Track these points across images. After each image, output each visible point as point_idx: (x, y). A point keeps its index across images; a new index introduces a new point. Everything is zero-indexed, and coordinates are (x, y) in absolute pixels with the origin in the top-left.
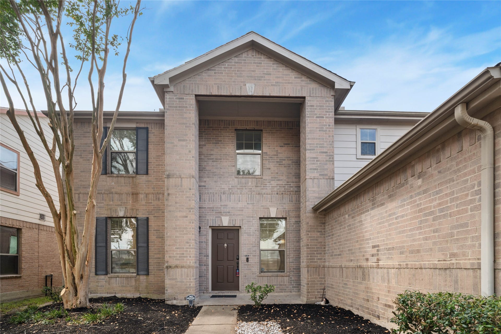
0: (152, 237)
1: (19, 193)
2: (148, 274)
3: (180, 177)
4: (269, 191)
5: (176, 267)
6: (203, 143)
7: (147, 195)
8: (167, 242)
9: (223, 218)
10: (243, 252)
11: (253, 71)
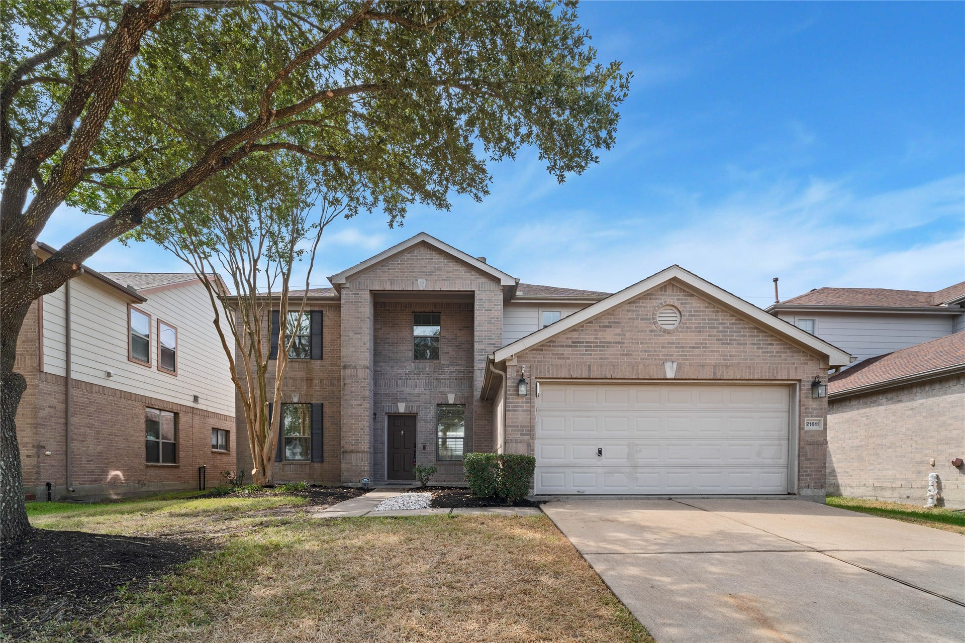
0: (327, 424)
1: (177, 373)
2: (322, 462)
3: (355, 367)
4: (448, 376)
5: (352, 452)
6: (379, 326)
7: (321, 380)
8: (344, 429)
9: (399, 404)
10: (420, 439)
11: (425, 267)
